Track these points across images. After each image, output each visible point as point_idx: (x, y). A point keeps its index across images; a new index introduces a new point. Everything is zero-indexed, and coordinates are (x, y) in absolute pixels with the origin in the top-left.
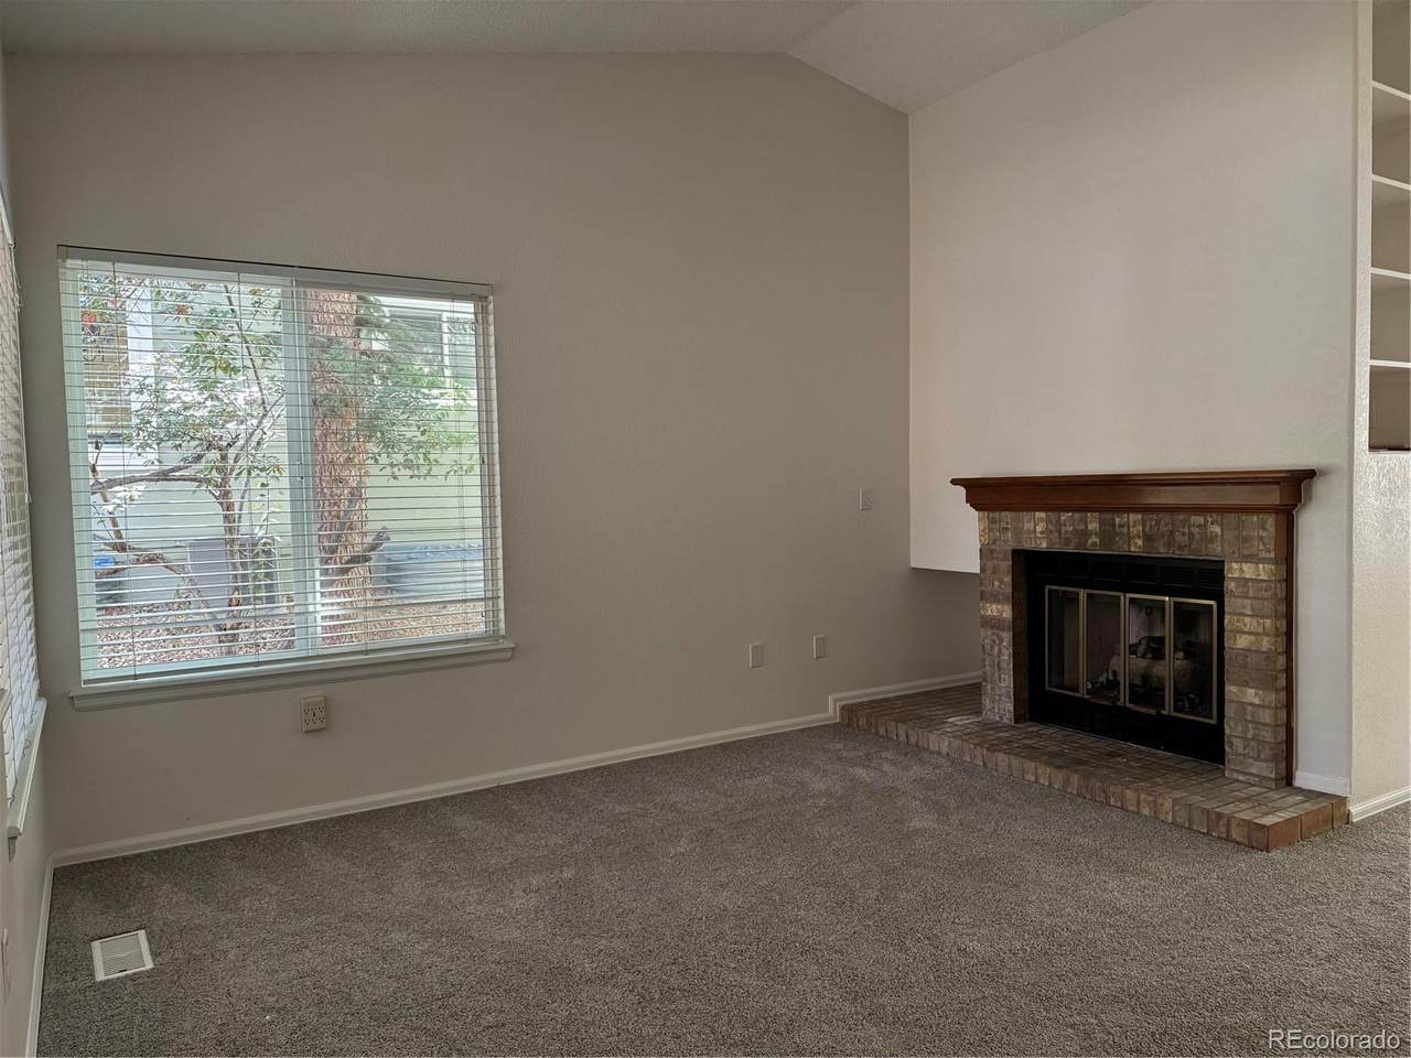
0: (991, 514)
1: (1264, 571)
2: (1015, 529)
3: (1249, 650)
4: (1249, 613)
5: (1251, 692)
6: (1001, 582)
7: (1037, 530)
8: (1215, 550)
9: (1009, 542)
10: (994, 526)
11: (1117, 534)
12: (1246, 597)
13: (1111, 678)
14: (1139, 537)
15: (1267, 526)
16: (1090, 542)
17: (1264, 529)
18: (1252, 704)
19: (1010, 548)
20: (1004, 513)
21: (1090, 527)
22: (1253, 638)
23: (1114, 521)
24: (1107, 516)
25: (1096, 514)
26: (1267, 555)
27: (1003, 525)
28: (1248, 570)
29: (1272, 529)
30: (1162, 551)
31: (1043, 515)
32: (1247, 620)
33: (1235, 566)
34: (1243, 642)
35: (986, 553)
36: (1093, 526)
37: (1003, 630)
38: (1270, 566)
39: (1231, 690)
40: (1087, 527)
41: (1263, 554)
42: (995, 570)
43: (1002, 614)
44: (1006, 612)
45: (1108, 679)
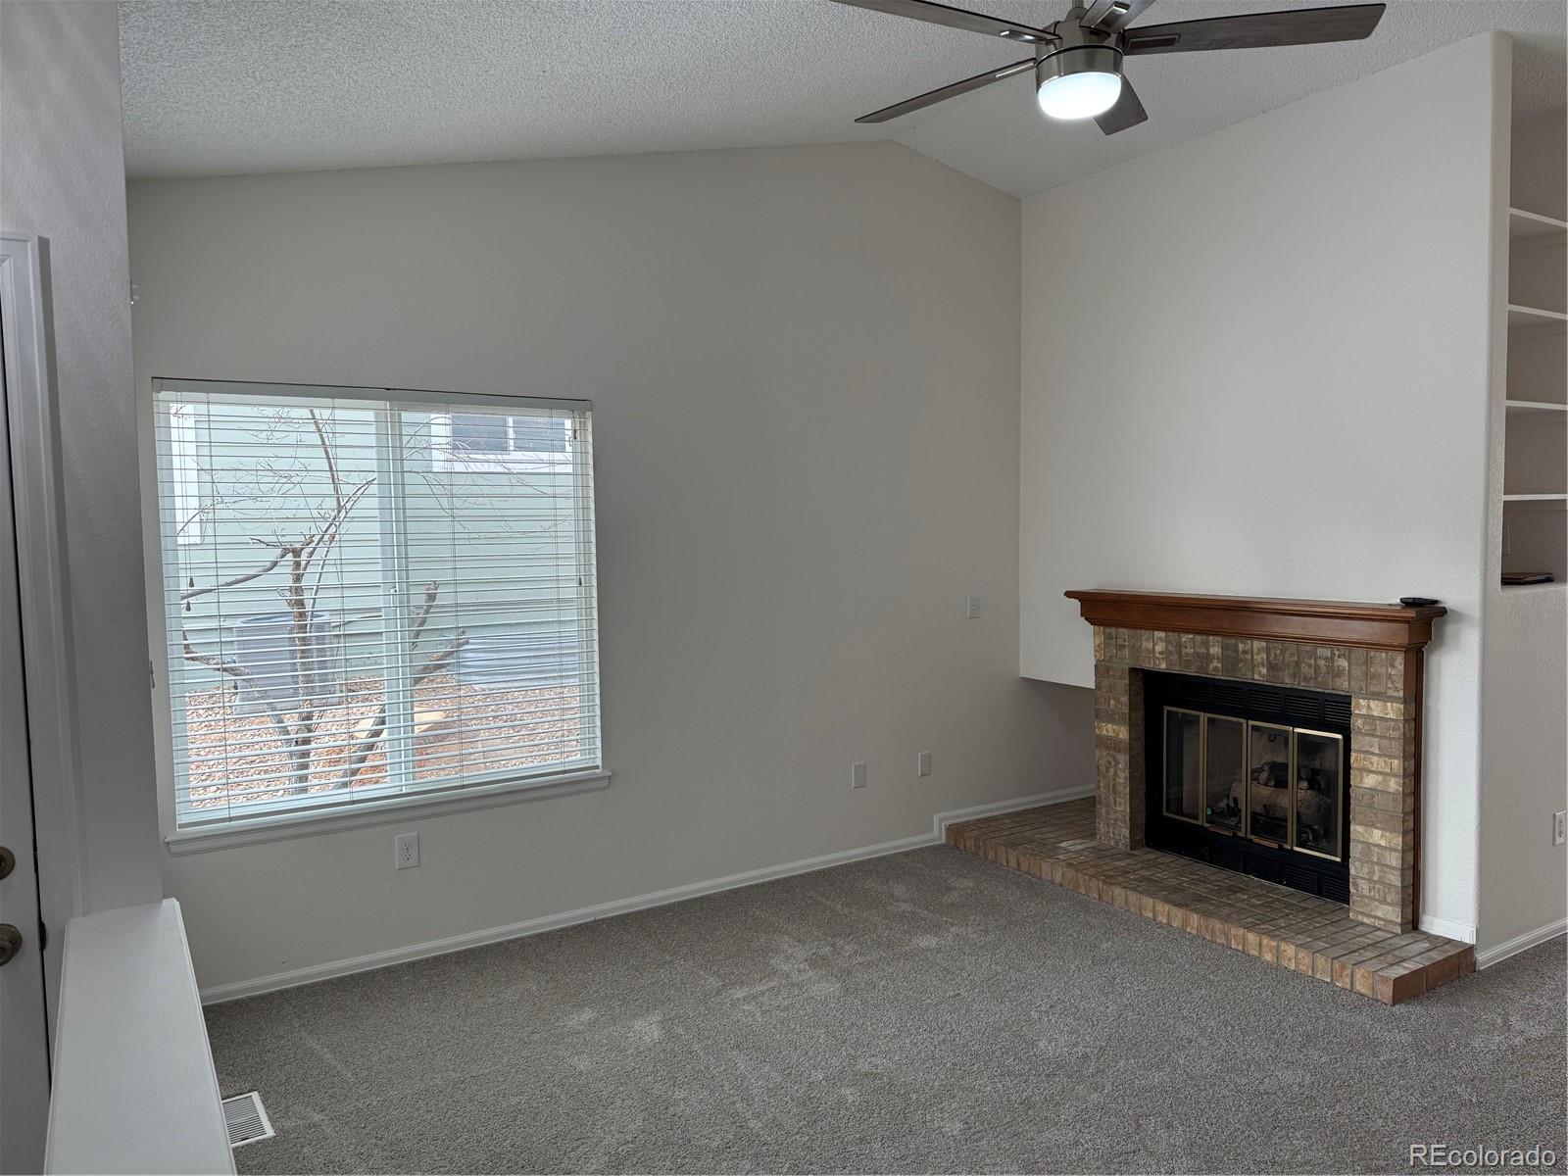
0: (1108, 630)
1: (1393, 711)
2: (1133, 647)
3: (1376, 790)
4: (1377, 751)
5: (1377, 833)
6: (1118, 701)
7: (1158, 650)
8: (1342, 685)
9: (1126, 660)
10: (1111, 642)
11: (1241, 661)
12: (1372, 735)
13: (1232, 805)
14: (1263, 666)
15: (1396, 664)
16: (1211, 667)
17: (1393, 666)
18: (1378, 845)
19: (1127, 667)
20: (1121, 630)
21: (1212, 651)
22: (1380, 778)
23: (1237, 646)
24: (1231, 641)
25: (1219, 638)
26: (1396, 694)
27: (1120, 642)
28: (1376, 708)
29: (1402, 668)
30: (1287, 681)
31: (1162, 634)
32: (1375, 759)
33: (1363, 702)
34: (1370, 781)
35: (1101, 670)
36: (1215, 650)
37: (1119, 751)
38: (1398, 705)
39: (1357, 830)
40: (1208, 651)
41: (1391, 693)
42: (1111, 689)
43: (1118, 734)
44: (1123, 734)
45: (1228, 805)
